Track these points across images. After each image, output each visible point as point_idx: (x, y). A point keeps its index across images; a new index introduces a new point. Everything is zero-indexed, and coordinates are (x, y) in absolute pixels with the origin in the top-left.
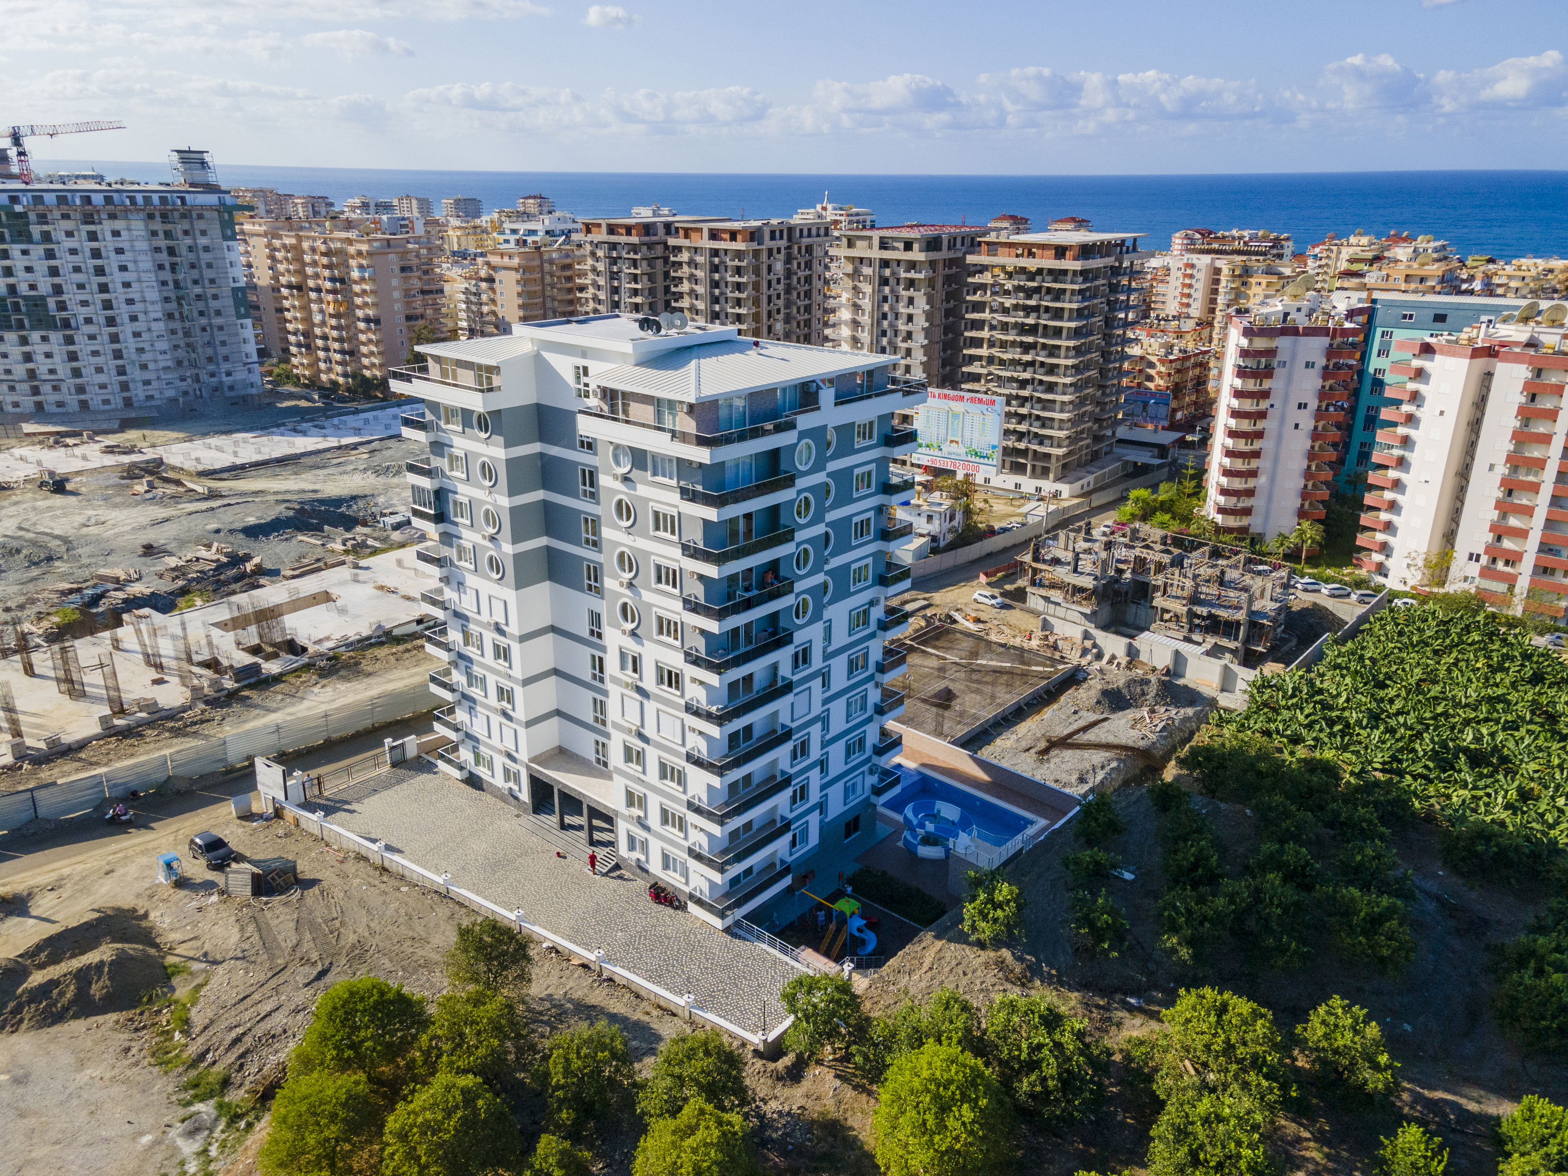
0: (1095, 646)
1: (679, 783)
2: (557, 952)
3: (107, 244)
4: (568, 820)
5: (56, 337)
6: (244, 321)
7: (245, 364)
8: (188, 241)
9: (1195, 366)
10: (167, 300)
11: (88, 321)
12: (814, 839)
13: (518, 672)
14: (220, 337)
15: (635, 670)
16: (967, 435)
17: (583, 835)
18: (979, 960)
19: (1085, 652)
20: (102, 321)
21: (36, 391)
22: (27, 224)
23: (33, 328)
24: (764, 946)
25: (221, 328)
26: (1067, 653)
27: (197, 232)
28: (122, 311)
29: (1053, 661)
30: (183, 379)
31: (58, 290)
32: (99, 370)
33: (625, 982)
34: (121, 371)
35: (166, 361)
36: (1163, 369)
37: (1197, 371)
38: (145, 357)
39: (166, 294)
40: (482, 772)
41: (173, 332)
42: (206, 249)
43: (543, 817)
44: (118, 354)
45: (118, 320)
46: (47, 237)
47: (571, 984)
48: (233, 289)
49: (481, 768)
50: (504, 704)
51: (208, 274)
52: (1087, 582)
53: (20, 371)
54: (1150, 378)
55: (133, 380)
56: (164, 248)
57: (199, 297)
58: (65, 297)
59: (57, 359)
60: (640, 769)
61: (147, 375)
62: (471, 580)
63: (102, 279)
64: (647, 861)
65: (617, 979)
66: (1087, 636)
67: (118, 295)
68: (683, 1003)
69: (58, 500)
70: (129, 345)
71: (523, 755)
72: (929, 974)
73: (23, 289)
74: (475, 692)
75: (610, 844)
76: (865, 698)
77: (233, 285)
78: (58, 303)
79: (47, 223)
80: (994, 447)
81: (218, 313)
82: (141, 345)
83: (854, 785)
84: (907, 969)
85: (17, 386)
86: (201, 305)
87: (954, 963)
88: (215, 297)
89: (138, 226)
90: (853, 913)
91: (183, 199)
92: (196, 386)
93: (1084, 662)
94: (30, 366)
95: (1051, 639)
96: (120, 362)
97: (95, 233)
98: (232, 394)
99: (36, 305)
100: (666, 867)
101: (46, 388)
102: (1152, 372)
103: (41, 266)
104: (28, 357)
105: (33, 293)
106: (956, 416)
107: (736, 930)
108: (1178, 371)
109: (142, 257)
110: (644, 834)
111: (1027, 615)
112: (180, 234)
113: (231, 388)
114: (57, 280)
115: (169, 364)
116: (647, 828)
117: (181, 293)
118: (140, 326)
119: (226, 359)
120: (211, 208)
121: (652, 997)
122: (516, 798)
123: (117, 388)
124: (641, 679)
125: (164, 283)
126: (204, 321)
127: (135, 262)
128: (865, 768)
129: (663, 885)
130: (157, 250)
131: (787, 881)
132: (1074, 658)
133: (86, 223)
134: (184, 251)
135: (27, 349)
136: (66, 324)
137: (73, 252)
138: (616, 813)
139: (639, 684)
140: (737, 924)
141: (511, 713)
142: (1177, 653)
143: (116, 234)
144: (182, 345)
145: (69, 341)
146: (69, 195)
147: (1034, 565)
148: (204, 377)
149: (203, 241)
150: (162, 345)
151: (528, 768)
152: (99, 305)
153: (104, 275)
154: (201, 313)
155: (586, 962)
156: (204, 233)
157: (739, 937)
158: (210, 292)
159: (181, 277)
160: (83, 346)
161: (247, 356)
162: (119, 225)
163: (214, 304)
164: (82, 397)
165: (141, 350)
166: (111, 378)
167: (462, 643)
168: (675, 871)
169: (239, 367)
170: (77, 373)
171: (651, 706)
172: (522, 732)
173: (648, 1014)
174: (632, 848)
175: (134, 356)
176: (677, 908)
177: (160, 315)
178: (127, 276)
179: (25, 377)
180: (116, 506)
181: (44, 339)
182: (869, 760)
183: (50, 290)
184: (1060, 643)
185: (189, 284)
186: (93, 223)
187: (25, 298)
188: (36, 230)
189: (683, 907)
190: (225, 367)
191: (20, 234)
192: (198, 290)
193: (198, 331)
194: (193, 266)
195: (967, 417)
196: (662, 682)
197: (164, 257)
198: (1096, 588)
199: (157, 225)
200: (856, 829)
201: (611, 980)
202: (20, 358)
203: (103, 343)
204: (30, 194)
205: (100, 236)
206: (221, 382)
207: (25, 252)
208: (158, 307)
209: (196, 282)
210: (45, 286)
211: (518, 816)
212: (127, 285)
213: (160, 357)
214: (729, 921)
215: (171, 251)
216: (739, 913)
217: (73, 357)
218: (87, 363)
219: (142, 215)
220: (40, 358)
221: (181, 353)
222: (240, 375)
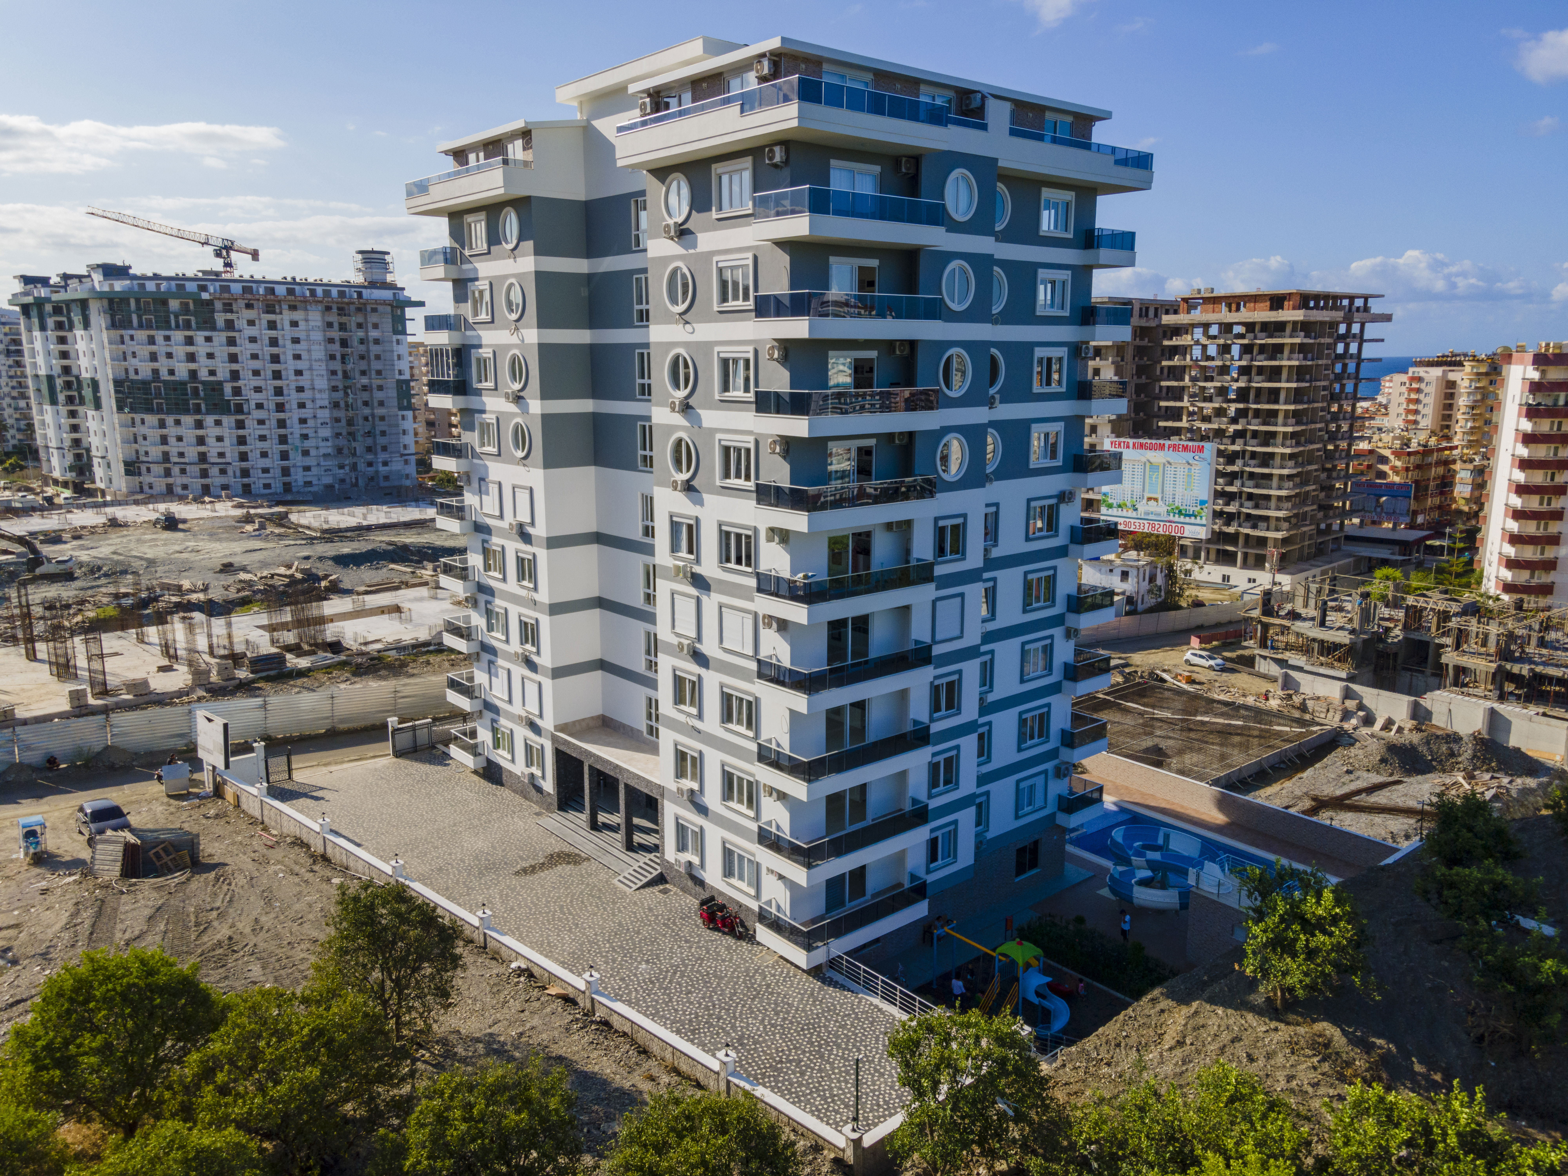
0: (1361, 707)
1: (749, 725)
2: (531, 975)
3: (285, 333)
4: (602, 818)
5: (228, 420)
6: (405, 413)
7: (402, 455)
8: (361, 334)
9: (1439, 463)
10: (335, 389)
11: (259, 406)
12: (966, 856)
13: (543, 596)
14: (381, 426)
15: (690, 552)
16: (1169, 489)
17: (620, 836)
18: (1276, 1037)
19: (1346, 715)
20: (272, 406)
21: (204, 474)
22: (213, 311)
23: (208, 412)
24: (876, 1001)
25: (382, 418)
26: (1320, 717)
27: (370, 326)
28: (292, 398)
29: (1301, 722)
30: (341, 467)
31: (235, 375)
32: (264, 455)
33: (627, 1029)
34: (284, 456)
35: (327, 448)
36: (1398, 464)
37: (1441, 470)
38: (307, 444)
39: (333, 383)
40: (501, 757)
41: (338, 420)
42: (377, 342)
43: (572, 815)
44: (283, 440)
45: (287, 406)
46: (230, 325)
47: (536, 1021)
48: (398, 381)
49: (500, 751)
50: (528, 647)
51: (376, 365)
52: (1344, 638)
53: (192, 453)
54: (1382, 475)
55: (294, 466)
56: (337, 338)
57: (365, 388)
58: (240, 383)
59: (227, 442)
60: (694, 711)
61: (308, 461)
62: (496, 471)
63: (276, 367)
64: (702, 865)
65: (616, 1022)
66: (1348, 694)
67: (289, 382)
68: (715, 1066)
69: (167, 535)
70: (295, 430)
71: (547, 723)
72: (1178, 1053)
73: (203, 375)
74: (495, 638)
75: (656, 848)
76: (1048, 651)
77: (397, 377)
78: (233, 388)
79: (231, 311)
80: (1203, 503)
81: (381, 404)
82: (305, 432)
83: (1032, 788)
84: (1133, 1040)
85: (188, 468)
86: (365, 396)
87: (1226, 1037)
88: (380, 388)
89: (315, 317)
90: (1028, 965)
91: (360, 295)
92: (353, 475)
93: (1348, 726)
94: (202, 449)
95: (1297, 700)
96: (284, 447)
97: (275, 322)
98: (387, 484)
99: (213, 390)
100: (728, 872)
101: (214, 471)
102: (1385, 468)
103: (222, 351)
104: (201, 441)
105: (212, 378)
106: (1154, 467)
107: (830, 974)
108: (1418, 467)
109: (317, 347)
110: (699, 820)
111: (1258, 680)
112: (354, 326)
113: (386, 478)
114: (235, 366)
115: (330, 451)
116: (702, 810)
117: (349, 383)
118: (306, 413)
119: (384, 449)
120: (384, 303)
121: (668, 1056)
122: (539, 790)
123: (278, 472)
124: (698, 561)
125: (334, 373)
126: (367, 411)
127: (309, 351)
128: (1049, 766)
129: (720, 900)
130: (331, 341)
131: (920, 910)
132: (1333, 721)
133: (268, 312)
134: (355, 343)
135: (200, 432)
136: (239, 409)
137: (253, 340)
138: (661, 789)
139: (697, 569)
140: (833, 963)
141: (535, 658)
142: (1493, 712)
143: (294, 324)
144: (344, 433)
145: (240, 425)
146: (254, 285)
147: (1265, 619)
148: (361, 466)
149: (374, 334)
150: (326, 432)
151: (554, 739)
152: (271, 391)
153: (279, 362)
154: (366, 404)
155: (570, 992)
156: (376, 326)
157: (835, 984)
158: (376, 382)
159: (349, 367)
160: (252, 430)
161: (405, 447)
162: (298, 315)
163: (379, 395)
164: (246, 480)
165: (305, 437)
166: (274, 462)
167: (482, 569)
168: (741, 878)
169: (396, 458)
170: (243, 457)
171: (711, 602)
172: (548, 683)
173: (652, 1079)
174: (682, 847)
175: (298, 442)
176: (740, 937)
177: (326, 403)
178: (300, 365)
179: (196, 459)
180: (220, 540)
181: (218, 423)
182: (1053, 754)
183: (228, 375)
184: (1310, 704)
185: (357, 375)
186: (274, 312)
187: (204, 383)
188: (220, 318)
189: (747, 936)
190: (382, 456)
191: (205, 322)
192: (365, 381)
193: (361, 421)
194: (362, 357)
195: (1169, 468)
196: (728, 560)
197: (336, 348)
198: (1353, 645)
199: (334, 318)
200: (1034, 864)
201: (606, 1023)
202: (194, 440)
203: (271, 430)
204: (218, 284)
205: (279, 326)
206: (377, 472)
207: (208, 339)
208: (326, 395)
209: (363, 373)
210: (223, 371)
211: (537, 814)
212: (299, 373)
213: (322, 444)
214: (820, 955)
215: (344, 343)
216: (839, 946)
217: (242, 441)
218: (254, 447)
219: (320, 307)
220: (211, 441)
221: (342, 442)
222: (397, 465)
